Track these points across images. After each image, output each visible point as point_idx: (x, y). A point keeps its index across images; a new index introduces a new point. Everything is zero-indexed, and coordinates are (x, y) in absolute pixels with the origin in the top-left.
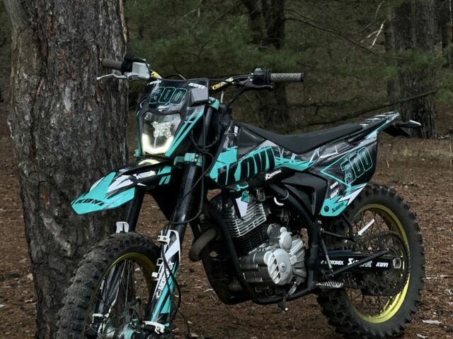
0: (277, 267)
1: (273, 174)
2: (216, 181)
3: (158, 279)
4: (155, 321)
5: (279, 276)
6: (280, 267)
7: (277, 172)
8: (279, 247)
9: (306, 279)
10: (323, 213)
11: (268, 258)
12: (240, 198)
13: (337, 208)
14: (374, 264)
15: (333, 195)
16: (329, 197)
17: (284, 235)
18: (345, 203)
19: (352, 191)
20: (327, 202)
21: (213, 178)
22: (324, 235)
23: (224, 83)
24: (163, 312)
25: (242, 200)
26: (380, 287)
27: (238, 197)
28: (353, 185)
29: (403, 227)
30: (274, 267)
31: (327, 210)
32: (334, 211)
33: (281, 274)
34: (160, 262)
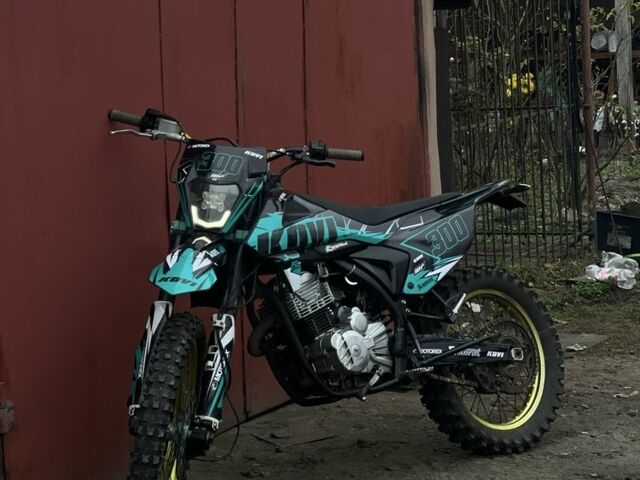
0: (348, 351)
1: (337, 246)
2: (256, 249)
3: (215, 369)
4: (212, 416)
5: (352, 361)
6: (352, 351)
7: (341, 245)
8: (351, 329)
9: (393, 368)
10: (406, 290)
11: (336, 340)
12: (289, 269)
13: (424, 284)
14: (483, 354)
15: (417, 271)
16: (413, 272)
17: (357, 316)
18: (435, 278)
19: (442, 265)
20: (410, 278)
21: (251, 245)
22: (411, 318)
23: (274, 153)
24: (219, 406)
25: (292, 271)
26: (496, 382)
27: (287, 268)
28: (442, 257)
29: (530, 317)
30: (344, 351)
31: (411, 286)
32: (420, 287)
33: (355, 359)
34: (215, 350)
